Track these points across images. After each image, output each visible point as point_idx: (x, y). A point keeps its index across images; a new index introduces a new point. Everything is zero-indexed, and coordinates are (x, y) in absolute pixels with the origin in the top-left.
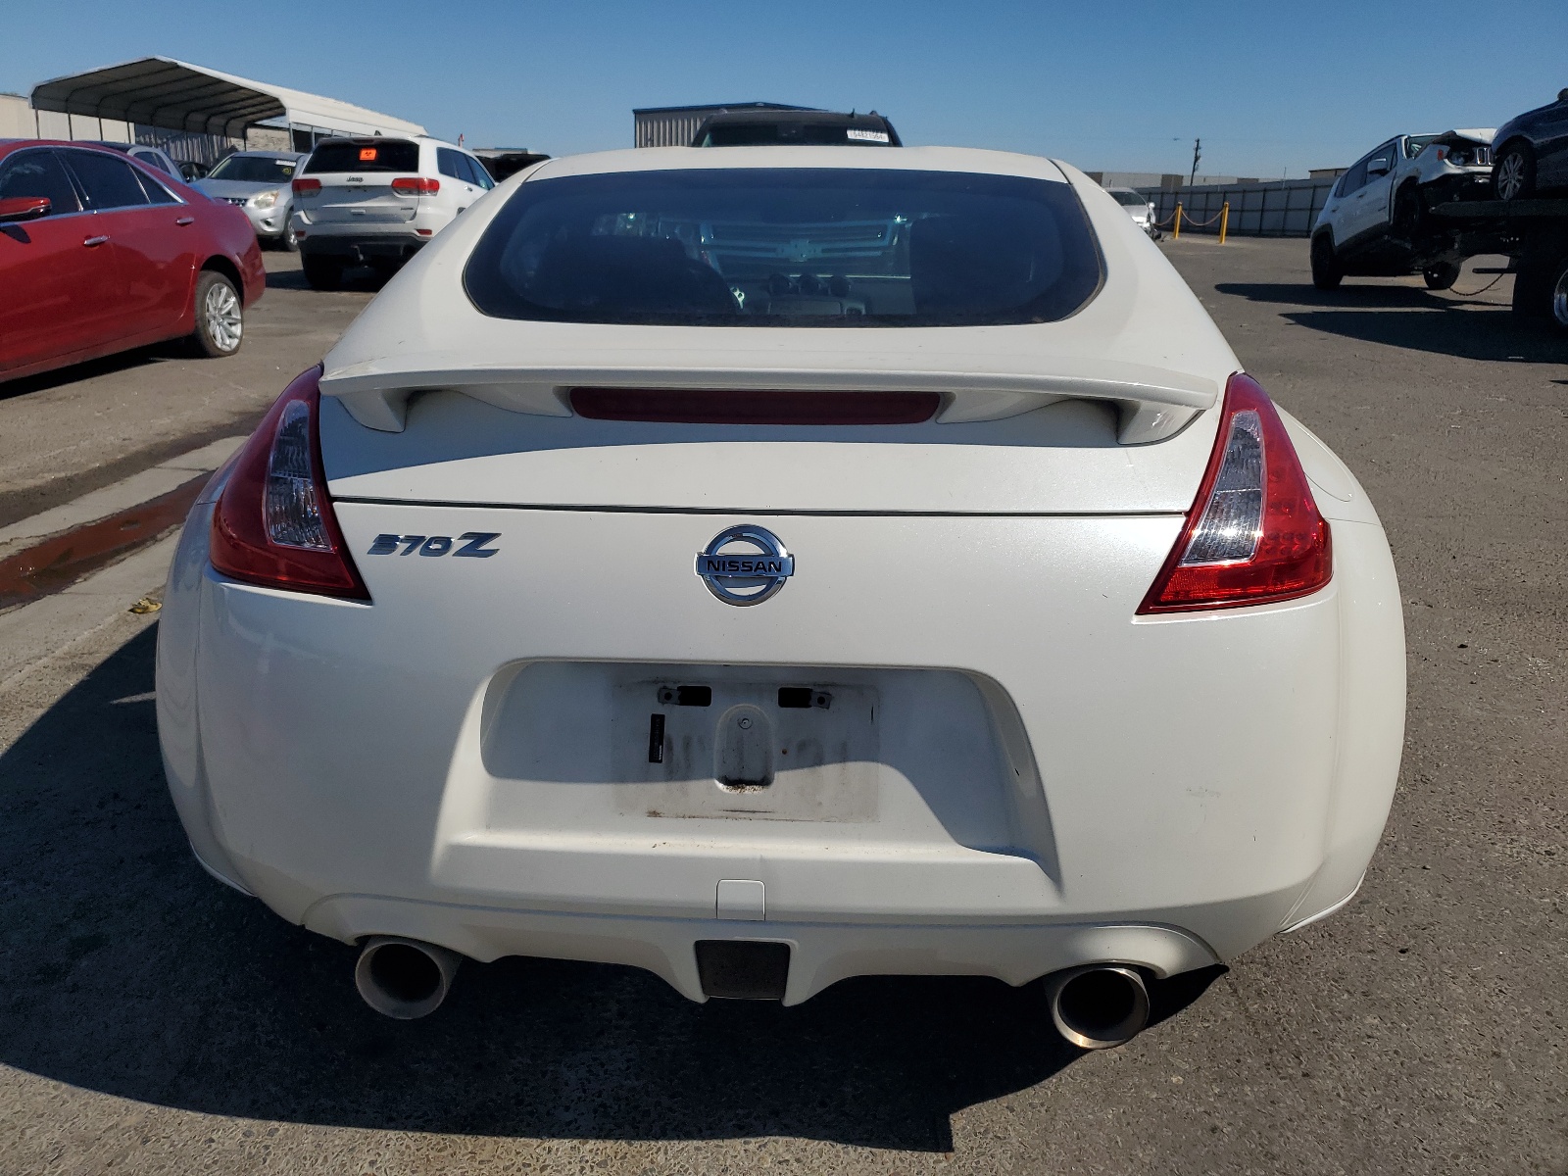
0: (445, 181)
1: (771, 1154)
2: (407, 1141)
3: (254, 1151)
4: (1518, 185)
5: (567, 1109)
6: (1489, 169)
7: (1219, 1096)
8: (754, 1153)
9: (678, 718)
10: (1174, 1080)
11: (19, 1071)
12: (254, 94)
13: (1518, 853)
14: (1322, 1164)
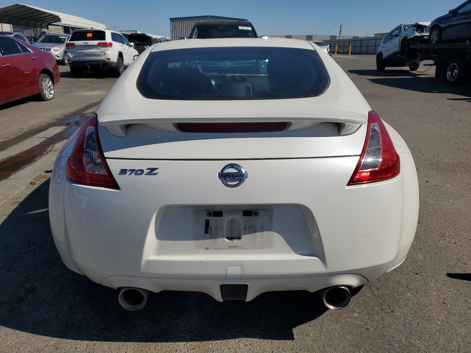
0: (114, 43)
1: (242, 343)
2: (135, 345)
3: (90, 351)
4: (437, 39)
5: (181, 333)
6: (428, 34)
7: (368, 319)
8: (237, 343)
9: (213, 220)
10: (355, 315)
11: (15, 330)
12: (50, 14)
13: (447, 243)
14: (398, 337)
